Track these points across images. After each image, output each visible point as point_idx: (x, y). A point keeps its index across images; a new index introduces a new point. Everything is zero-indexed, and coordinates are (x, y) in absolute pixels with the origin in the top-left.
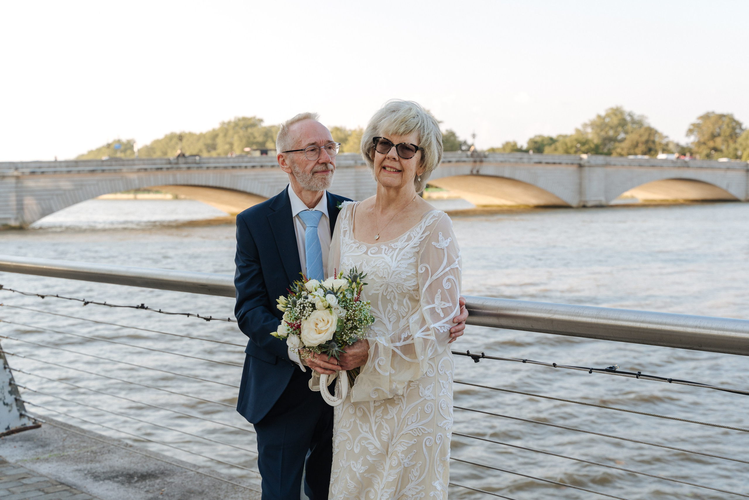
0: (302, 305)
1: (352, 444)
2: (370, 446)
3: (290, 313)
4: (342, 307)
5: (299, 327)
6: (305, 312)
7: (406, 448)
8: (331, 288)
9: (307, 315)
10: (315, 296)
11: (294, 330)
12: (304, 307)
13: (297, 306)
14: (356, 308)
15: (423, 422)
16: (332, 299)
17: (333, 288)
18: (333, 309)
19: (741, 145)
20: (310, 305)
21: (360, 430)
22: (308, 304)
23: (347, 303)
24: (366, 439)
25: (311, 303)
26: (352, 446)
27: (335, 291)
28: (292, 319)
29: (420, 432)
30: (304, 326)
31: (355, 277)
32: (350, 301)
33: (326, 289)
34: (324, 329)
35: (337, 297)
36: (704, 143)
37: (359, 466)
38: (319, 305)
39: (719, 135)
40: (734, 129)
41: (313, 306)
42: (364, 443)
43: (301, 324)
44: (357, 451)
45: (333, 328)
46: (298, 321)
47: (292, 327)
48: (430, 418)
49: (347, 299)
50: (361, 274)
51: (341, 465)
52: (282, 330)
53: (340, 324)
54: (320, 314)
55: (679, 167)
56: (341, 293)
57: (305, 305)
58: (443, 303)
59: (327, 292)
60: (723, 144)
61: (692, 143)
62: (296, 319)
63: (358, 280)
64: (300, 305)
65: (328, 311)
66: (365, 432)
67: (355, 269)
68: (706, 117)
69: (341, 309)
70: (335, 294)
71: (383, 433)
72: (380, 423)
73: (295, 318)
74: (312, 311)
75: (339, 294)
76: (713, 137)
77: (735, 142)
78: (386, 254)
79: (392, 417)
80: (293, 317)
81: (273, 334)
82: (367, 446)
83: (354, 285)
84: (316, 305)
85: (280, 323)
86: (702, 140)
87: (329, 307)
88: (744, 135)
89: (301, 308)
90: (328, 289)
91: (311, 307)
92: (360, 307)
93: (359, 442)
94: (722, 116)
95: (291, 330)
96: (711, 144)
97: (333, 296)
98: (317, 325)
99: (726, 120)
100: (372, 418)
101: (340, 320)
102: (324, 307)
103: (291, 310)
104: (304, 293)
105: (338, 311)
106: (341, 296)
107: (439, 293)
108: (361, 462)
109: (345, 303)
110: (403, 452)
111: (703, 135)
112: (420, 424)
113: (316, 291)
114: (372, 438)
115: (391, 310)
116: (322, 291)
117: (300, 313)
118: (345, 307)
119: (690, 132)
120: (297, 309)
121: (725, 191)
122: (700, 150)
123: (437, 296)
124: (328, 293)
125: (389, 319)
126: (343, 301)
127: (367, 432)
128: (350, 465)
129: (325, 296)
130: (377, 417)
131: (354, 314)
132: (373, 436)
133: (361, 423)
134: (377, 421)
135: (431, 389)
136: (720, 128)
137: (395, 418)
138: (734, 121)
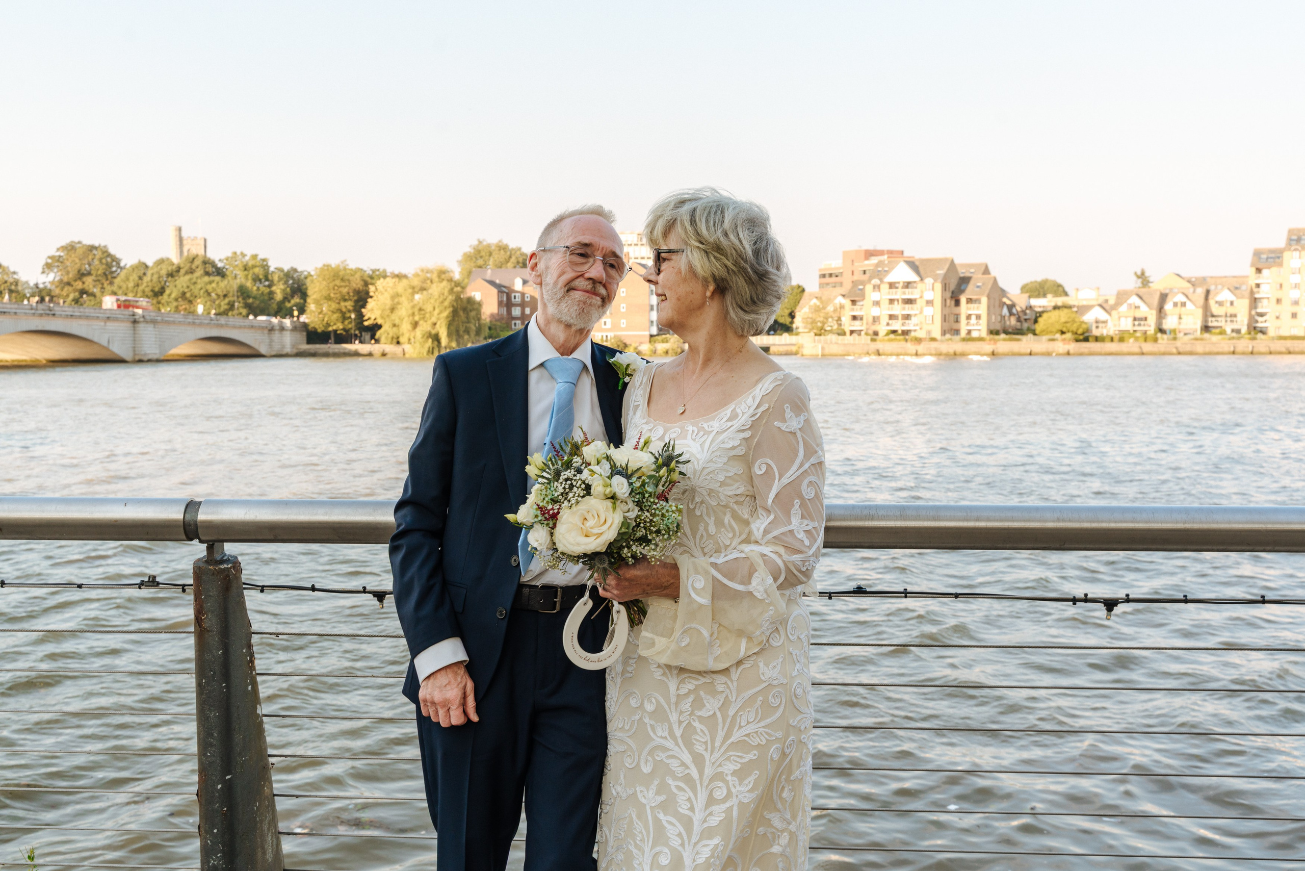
0: (569, 482)
1: (636, 757)
2: (673, 761)
3: (546, 488)
4: (634, 501)
5: (555, 517)
6: (571, 495)
7: (739, 765)
8: (624, 465)
9: (573, 501)
10: (593, 472)
11: (546, 519)
12: (571, 487)
13: (560, 481)
14: (657, 512)
15: (768, 721)
16: (620, 486)
17: (627, 465)
18: (618, 503)
19: (120, 287)
20: (583, 486)
21: (652, 734)
22: (580, 482)
23: (644, 497)
24: (665, 749)
25: (584, 482)
26: (636, 761)
27: (629, 472)
28: (547, 499)
29: (762, 738)
30: (564, 517)
31: (670, 458)
32: (650, 496)
33: (615, 464)
34: (596, 531)
35: (630, 484)
36: (69, 284)
37: (651, 794)
38: (598, 487)
39: (89, 274)
40: (109, 266)
41: (588, 488)
42: (661, 756)
43: (558, 513)
44: (646, 769)
45: (611, 534)
46: (556, 507)
47: (543, 514)
48: (778, 714)
49: (647, 492)
50: (680, 455)
51: (615, 794)
52: (524, 514)
53: (623, 530)
54: (595, 504)
55: (41, 315)
56: (639, 478)
57: (574, 483)
58: (806, 522)
59: (616, 471)
60: (94, 286)
61: (52, 283)
62: (554, 501)
63: (673, 464)
64: (566, 480)
65: (609, 503)
66: (661, 737)
67: (672, 443)
68: (71, 248)
69: (631, 505)
70: (628, 477)
71: (695, 739)
72: (689, 722)
73: (552, 499)
74: (583, 497)
75: (634, 479)
76: (81, 275)
77: (111, 283)
78: (694, 440)
79: (711, 713)
80: (550, 497)
81: (510, 517)
82: (667, 761)
83: (664, 471)
84: (593, 488)
85: (524, 502)
86: (65, 279)
87: (613, 497)
88: (123, 274)
89: (567, 486)
90: (618, 464)
91: (583, 490)
92: (664, 511)
93: (651, 753)
94: (92, 248)
95: (540, 518)
96: (79, 285)
97: (624, 481)
98: (585, 522)
99: (98, 254)
100: (674, 714)
101: (625, 523)
102: (605, 495)
103: (549, 483)
104: (577, 461)
105: (626, 508)
106: (638, 484)
107: (797, 506)
108: (655, 788)
109: (640, 498)
110: (734, 773)
111: (68, 273)
112: (762, 724)
113: (598, 463)
114: (676, 748)
115: (705, 534)
116: (607, 466)
117: (562, 494)
118: (639, 504)
119: (48, 267)
120: (559, 485)
121: (107, 348)
122: (64, 293)
123: (793, 511)
124: (617, 474)
125: (703, 549)
126: (639, 493)
127: (665, 738)
128: (635, 794)
129: (610, 477)
130: (681, 713)
131: (651, 520)
132: (677, 744)
133: (653, 723)
134: (682, 719)
135: (779, 667)
136: (90, 265)
137: (719, 714)
138: (109, 255)
